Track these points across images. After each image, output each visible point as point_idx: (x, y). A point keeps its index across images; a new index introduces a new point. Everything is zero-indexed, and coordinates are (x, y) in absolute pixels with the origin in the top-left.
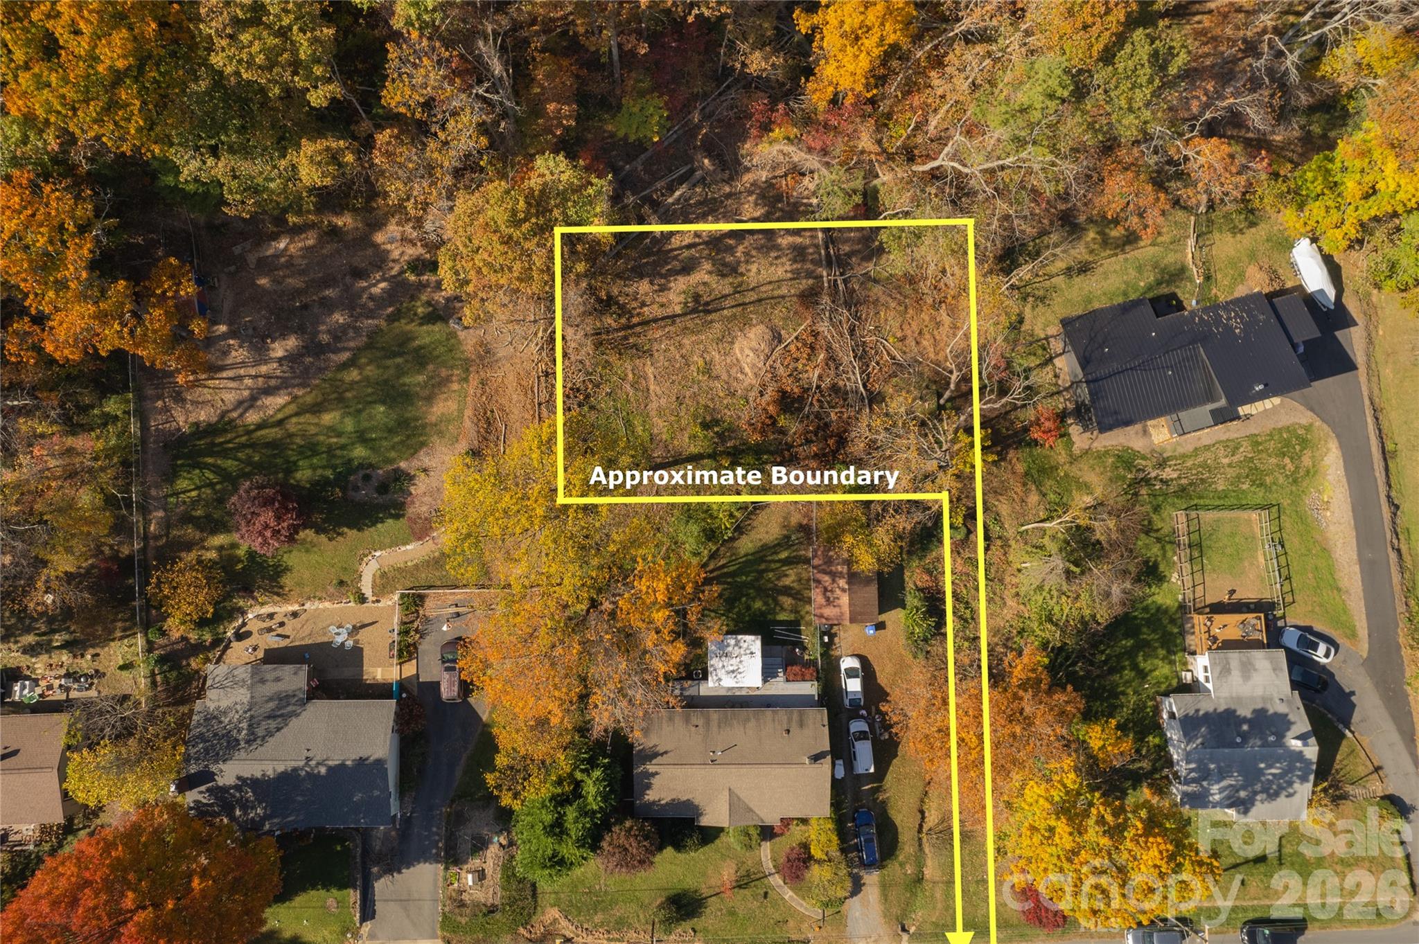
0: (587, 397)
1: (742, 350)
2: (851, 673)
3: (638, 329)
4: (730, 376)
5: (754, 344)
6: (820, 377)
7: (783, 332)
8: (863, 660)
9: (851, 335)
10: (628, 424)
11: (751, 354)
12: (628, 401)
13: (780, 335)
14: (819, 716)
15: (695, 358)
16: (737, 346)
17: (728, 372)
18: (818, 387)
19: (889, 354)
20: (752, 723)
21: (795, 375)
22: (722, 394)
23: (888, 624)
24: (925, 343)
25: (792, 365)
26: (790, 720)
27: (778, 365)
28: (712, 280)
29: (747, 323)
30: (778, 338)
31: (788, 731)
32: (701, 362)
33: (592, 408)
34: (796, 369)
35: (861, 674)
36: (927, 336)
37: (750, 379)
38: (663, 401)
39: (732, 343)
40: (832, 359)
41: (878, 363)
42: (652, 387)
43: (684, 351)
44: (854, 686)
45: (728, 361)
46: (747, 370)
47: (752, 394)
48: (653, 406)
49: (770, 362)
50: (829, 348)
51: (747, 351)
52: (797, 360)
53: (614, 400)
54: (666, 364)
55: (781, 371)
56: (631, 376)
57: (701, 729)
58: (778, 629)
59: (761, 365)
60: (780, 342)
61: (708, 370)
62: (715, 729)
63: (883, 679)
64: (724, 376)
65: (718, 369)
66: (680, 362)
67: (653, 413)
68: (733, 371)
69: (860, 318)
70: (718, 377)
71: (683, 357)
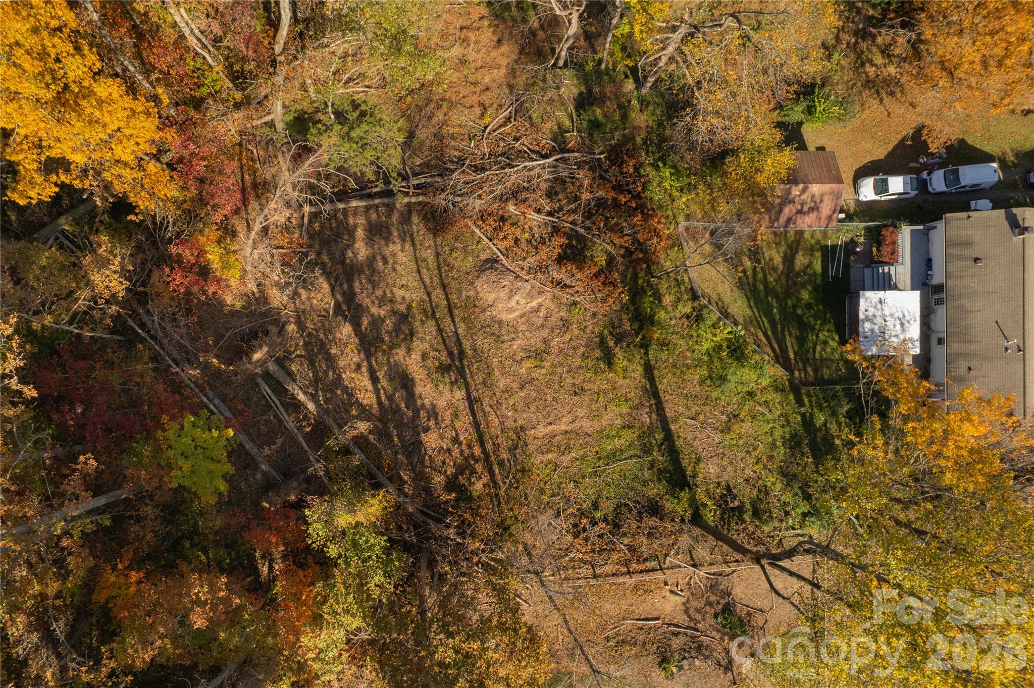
0: (582, 514)
1: (510, 310)
2: (882, 187)
3: (489, 447)
4: (543, 326)
5: (503, 294)
6: (538, 211)
7: (483, 257)
8: (861, 173)
9: (483, 169)
10: (612, 457)
11: (517, 297)
12: (583, 458)
13: (487, 261)
14: (955, 223)
15: (523, 371)
16: (505, 317)
17: (538, 328)
18: (550, 214)
19: (504, 124)
20: (964, 302)
21: (536, 244)
22: (568, 337)
23: (819, 143)
24: (487, 80)
25: (524, 245)
26: (961, 258)
27: (526, 264)
28: (419, 346)
29: (472, 304)
30: (491, 263)
31: (976, 260)
32: (528, 364)
33: (596, 506)
34: (529, 242)
35: (881, 176)
36: (479, 76)
37: (545, 300)
38: (581, 412)
39: (500, 322)
40: (515, 194)
41: (517, 139)
42: (563, 427)
43: (515, 386)
44: (897, 184)
45: (524, 328)
46: (534, 304)
47: (565, 297)
48: (586, 425)
49: (523, 274)
50: (503, 199)
51: (513, 303)
52: (517, 241)
53: (583, 477)
54: (533, 409)
55: (532, 260)
56: (550, 456)
57: (974, 364)
58: (831, 273)
59: (528, 286)
60: (496, 261)
61: (537, 355)
62: (973, 347)
63: (880, 153)
64: (544, 333)
65: (535, 341)
66: (529, 392)
67: (596, 425)
68: (538, 321)
69: (460, 159)
70: (546, 342)
71: (522, 387)
